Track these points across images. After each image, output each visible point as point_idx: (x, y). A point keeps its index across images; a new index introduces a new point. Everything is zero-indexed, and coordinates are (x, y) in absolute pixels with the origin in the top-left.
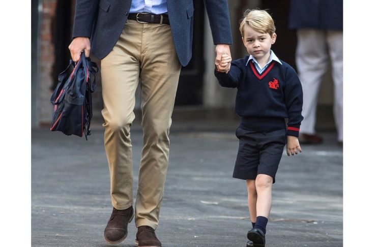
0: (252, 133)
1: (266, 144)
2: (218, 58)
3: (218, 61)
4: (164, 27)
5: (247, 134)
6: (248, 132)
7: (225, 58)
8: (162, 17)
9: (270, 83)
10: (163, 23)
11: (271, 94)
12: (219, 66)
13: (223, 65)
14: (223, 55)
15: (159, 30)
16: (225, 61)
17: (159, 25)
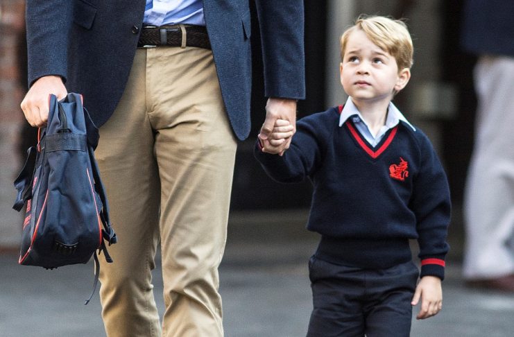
0: (354, 271)
1: (386, 292)
2: (268, 125)
3: (266, 132)
4: (193, 53)
5: (341, 273)
6: (345, 269)
7: (281, 128)
8: (184, 32)
9: (392, 169)
10: (188, 45)
11: (397, 191)
12: (267, 144)
13: (274, 141)
14: (279, 122)
15: (180, 60)
16: (279, 135)
17: (179, 50)
